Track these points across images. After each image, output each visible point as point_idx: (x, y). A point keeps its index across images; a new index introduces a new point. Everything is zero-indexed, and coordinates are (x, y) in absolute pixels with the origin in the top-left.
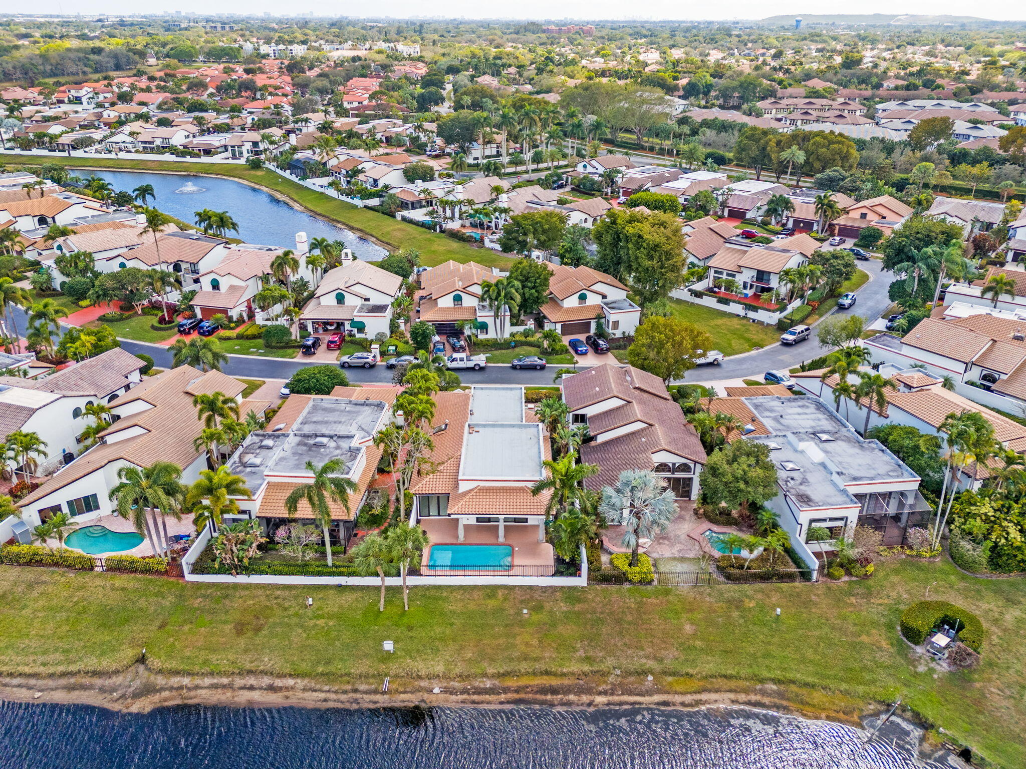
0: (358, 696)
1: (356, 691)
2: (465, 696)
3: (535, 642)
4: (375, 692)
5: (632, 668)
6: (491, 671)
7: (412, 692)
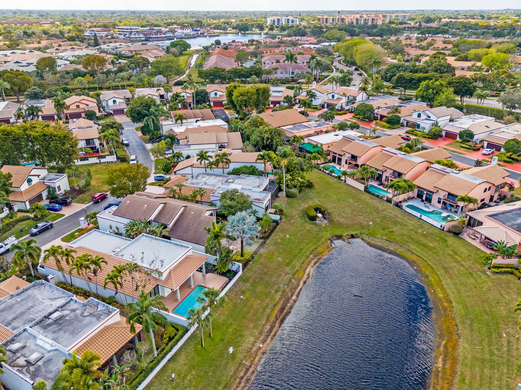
0: (245, 378)
1: (242, 378)
2: (270, 337)
3: (259, 302)
4: (248, 370)
5: (287, 282)
6: (264, 322)
7: (256, 355)
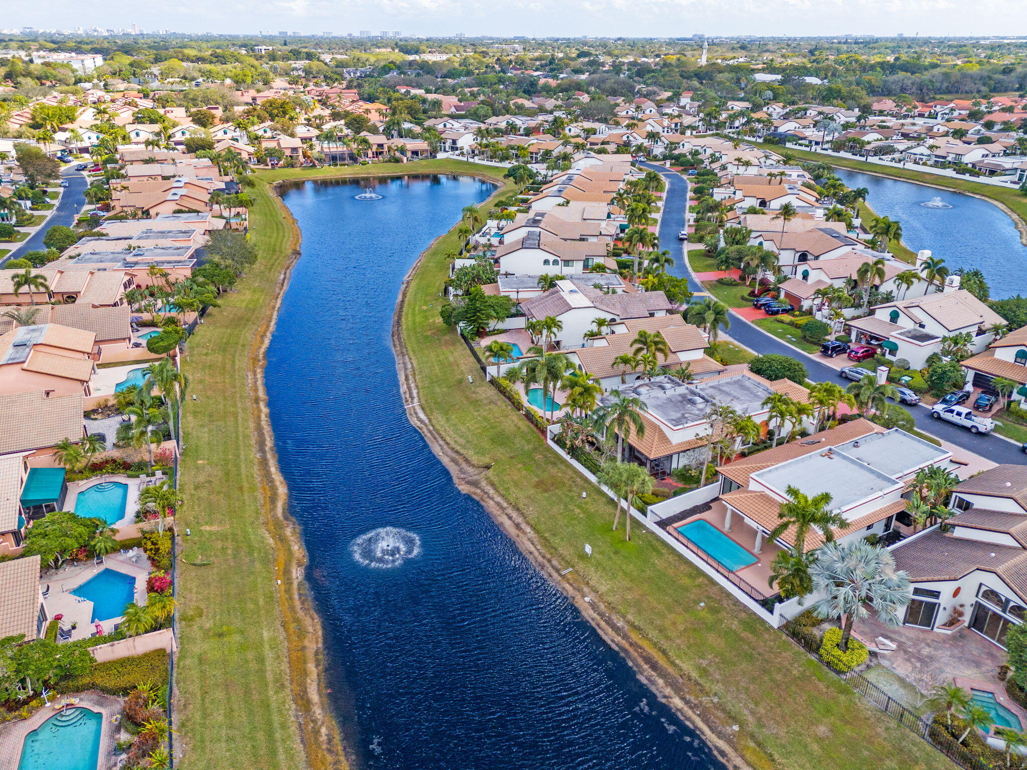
0: (548, 565)
1: (549, 561)
2: (598, 618)
3: (681, 627)
4: (558, 571)
5: (729, 707)
6: (630, 617)
7: (574, 588)
